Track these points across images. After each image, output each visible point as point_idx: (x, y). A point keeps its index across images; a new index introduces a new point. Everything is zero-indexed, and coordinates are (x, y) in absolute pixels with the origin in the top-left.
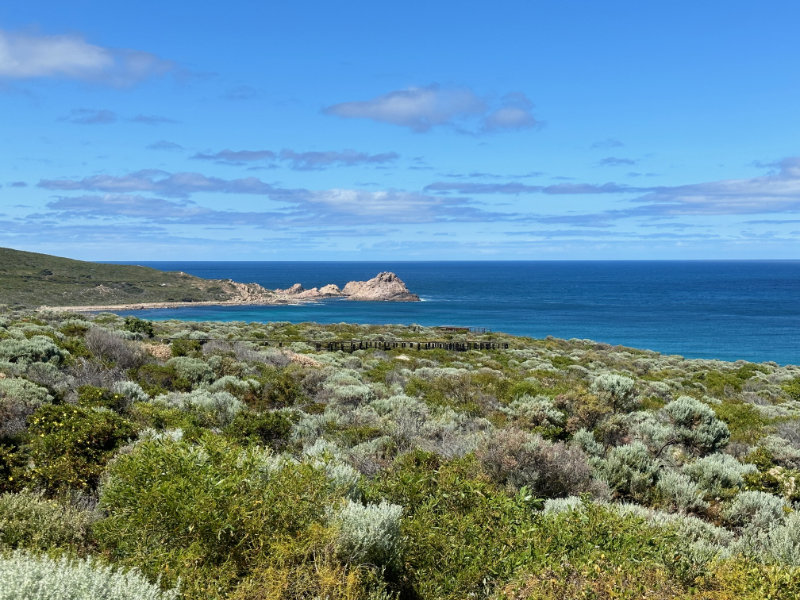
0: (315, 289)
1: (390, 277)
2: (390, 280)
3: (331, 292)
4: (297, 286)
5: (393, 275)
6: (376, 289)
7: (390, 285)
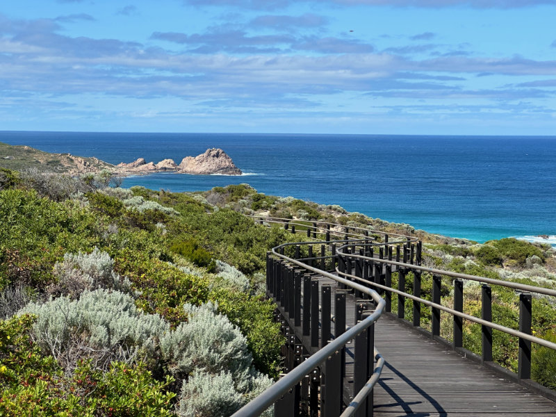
0: (152, 163)
1: (218, 153)
2: (217, 155)
3: (167, 166)
4: (140, 160)
5: (221, 151)
6: (204, 164)
7: (217, 160)
